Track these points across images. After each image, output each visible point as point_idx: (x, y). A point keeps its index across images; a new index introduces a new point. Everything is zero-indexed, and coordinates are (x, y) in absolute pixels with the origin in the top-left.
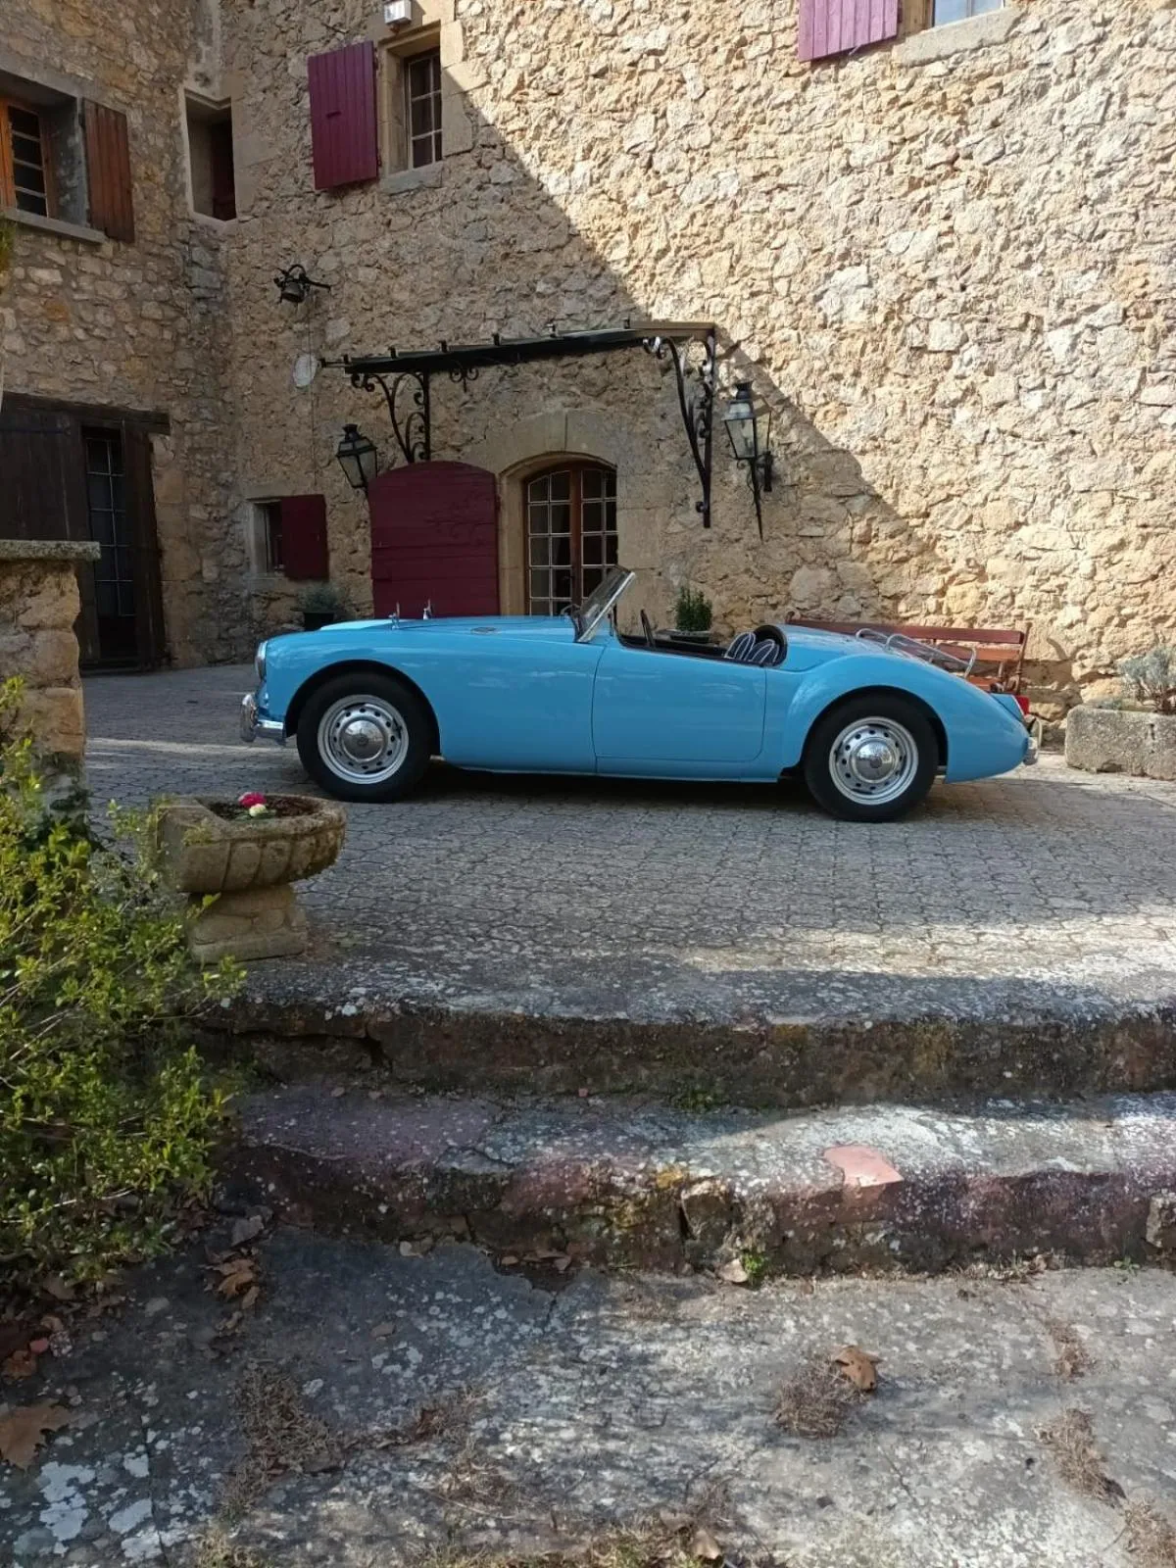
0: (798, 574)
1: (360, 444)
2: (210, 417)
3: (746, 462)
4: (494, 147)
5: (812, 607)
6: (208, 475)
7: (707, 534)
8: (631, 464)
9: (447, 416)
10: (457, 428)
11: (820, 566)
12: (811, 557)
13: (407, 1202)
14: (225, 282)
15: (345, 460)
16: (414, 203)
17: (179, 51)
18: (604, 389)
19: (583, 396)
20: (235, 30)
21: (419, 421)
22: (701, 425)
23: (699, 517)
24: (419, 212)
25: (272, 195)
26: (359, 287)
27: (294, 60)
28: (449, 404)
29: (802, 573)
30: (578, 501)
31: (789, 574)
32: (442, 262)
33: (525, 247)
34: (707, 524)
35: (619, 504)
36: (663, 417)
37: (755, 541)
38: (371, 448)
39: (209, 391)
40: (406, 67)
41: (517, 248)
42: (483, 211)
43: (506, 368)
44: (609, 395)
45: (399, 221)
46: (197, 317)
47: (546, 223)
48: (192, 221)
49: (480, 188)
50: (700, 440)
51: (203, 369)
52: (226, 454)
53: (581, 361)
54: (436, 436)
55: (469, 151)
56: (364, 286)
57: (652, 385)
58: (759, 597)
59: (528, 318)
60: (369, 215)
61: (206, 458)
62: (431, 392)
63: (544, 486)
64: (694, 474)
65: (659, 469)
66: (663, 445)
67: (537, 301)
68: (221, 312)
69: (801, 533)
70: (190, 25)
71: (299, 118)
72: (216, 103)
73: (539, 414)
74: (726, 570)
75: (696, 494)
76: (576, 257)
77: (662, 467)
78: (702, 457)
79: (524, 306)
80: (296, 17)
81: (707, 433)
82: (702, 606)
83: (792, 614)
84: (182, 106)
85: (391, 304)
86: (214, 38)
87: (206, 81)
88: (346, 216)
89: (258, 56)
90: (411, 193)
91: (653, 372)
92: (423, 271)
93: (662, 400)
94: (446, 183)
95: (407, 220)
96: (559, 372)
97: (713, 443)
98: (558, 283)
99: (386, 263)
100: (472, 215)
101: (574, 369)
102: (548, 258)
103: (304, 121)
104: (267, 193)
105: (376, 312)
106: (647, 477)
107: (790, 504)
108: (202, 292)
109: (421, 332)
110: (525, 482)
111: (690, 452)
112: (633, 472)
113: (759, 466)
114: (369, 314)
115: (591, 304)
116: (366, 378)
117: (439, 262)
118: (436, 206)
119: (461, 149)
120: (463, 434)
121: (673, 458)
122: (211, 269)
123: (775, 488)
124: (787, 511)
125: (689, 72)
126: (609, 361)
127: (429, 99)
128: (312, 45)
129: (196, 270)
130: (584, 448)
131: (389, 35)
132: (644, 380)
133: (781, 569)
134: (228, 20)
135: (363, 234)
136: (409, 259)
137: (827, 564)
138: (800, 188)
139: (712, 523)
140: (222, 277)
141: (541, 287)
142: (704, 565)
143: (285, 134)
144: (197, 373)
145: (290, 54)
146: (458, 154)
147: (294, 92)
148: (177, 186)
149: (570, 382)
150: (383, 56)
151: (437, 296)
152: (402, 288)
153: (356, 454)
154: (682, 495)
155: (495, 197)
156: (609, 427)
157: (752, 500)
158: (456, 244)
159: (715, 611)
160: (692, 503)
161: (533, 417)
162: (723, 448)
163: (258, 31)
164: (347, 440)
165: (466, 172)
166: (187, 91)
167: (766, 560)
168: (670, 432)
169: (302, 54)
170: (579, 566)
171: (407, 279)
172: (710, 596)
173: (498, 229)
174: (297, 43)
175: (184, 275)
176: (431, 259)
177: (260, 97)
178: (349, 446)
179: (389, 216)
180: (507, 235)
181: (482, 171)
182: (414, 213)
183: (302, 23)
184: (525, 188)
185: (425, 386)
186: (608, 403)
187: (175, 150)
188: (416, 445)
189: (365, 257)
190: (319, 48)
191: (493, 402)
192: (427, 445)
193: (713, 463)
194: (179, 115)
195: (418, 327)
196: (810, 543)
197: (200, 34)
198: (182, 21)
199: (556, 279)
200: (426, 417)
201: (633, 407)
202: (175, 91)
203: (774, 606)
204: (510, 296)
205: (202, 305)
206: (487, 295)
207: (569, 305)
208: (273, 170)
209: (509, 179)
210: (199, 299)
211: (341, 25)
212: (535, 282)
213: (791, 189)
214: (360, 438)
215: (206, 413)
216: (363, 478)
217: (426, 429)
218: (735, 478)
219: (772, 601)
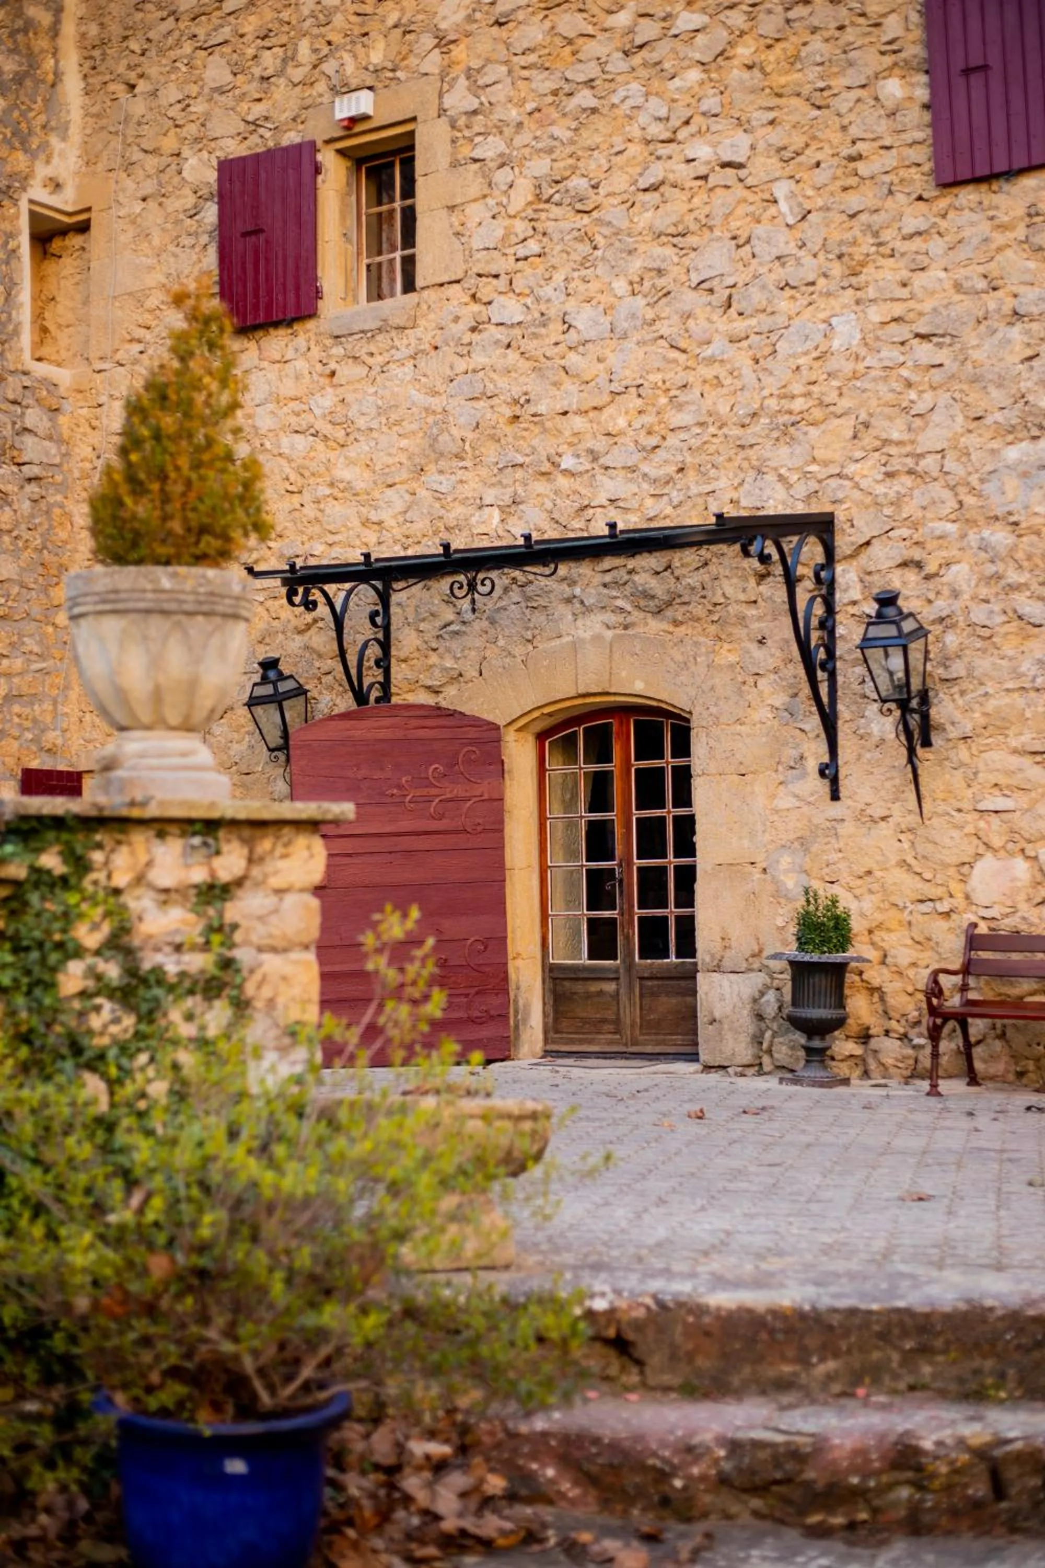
0: (979, 866)
1: (284, 687)
2: (36, 649)
3: (893, 706)
4: (496, 276)
5: (1007, 915)
6: (29, 736)
7: (836, 810)
8: (713, 710)
9: (418, 642)
10: (434, 659)
11: (1011, 854)
12: (997, 842)
13: (703, 1478)
14: (67, 455)
15: (259, 710)
16: (373, 348)
17: (26, 151)
18: (669, 604)
19: (636, 613)
20: (104, 122)
21: (374, 651)
22: (822, 654)
23: (823, 787)
24: (379, 359)
25: (148, 336)
26: (283, 462)
27: (193, 161)
28: (422, 626)
29: (986, 865)
30: (628, 765)
31: (965, 866)
32: (415, 426)
33: (542, 408)
34: (835, 796)
35: (696, 769)
36: (761, 642)
37: (914, 819)
38: (300, 691)
39: (36, 611)
40: (359, 170)
41: (532, 409)
42: (479, 359)
43: (517, 573)
44: (678, 612)
45: (347, 371)
46: (26, 505)
47: (577, 376)
48: (25, 373)
49: (473, 330)
50: (821, 675)
51: (29, 580)
52: (55, 703)
53: (631, 563)
54: (398, 673)
55: (458, 282)
56: (290, 460)
57: (742, 597)
58: (921, 901)
59: (549, 505)
60: (301, 365)
61: (27, 710)
62: (394, 609)
63: (570, 741)
64: (814, 723)
65: (756, 716)
66: (762, 682)
67: (563, 482)
68: (59, 498)
69: (981, 806)
70: (42, 118)
71: (196, 234)
72: (69, 214)
73: (566, 639)
74: (869, 864)
75: (817, 752)
76: (622, 422)
77: (765, 713)
78: (825, 699)
79: (540, 486)
80: (198, 107)
81: (829, 666)
82: (837, 918)
83: (975, 925)
84: (24, 223)
85: (332, 485)
86: (70, 132)
87: (57, 186)
88: (265, 364)
89: (137, 155)
90: (369, 335)
91: (745, 579)
92: (383, 440)
93: (760, 619)
94: (422, 322)
95: (361, 371)
96: (598, 579)
97: (840, 679)
98: (594, 456)
99: (326, 429)
100: (461, 365)
101: (622, 575)
102: (578, 422)
103: (204, 239)
104: (140, 333)
105: (307, 497)
106: (738, 728)
107: (962, 764)
108: (35, 470)
109: (379, 523)
110: (541, 737)
111: (806, 690)
112: (717, 723)
113: (913, 711)
114: (296, 499)
115: (645, 486)
116: (307, 592)
117: (408, 427)
118: (405, 352)
119: (446, 279)
120: (446, 669)
121: (780, 700)
122: (50, 438)
123: (936, 739)
124: (959, 774)
125: (781, 190)
126: (676, 563)
127: (392, 212)
128: (222, 143)
129: (29, 440)
130: (639, 687)
131: (340, 133)
132: (729, 591)
133: (955, 860)
134: (94, 110)
135: (288, 388)
136: (361, 422)
137: (1023, 850)
138: (948, 340)
139: (843, 793)
140: (63, 449)
141: (567, 462)
142: (835, 856)
143: (175, 256)
144: (23, 586)
145: (186, 152)
146: (442, 285)
147: (191, 200)
148: (11, 327)
149: (614, 593)
150: (328, 158)
151: (405, 475)
152: (351, 463)
153: (277, 700)
154: (795, 753)
155: (497, 342)
156: (679, 658)
157: (904, 760)
158: (436, 403)
159: (857, 925)
160: (812, 765)
161: (557, 642)
162: (856, 687)
163: (139, 124)
164: (265, 680)
165: (453, 307)
166: (32, 202)
167: (930, 847)
168: (771, 663)
169: (205, 154)
170: (630, 863)
171: (361, 449)
172: (847, 902)
173: (503, 382)
174: (197, 140)
175: (12, 447)
176: (398, 423)
177: (138, 207)
178: (268, 690)
179: (333, 366)
180: (516, 392)
181: (476, 308)
182: (370, 361)
183: (208, 115)
184: (543, 331)
185: (384, 599)
186: (676, 623)
187: (11, 279)
188: (371, 686)
189: (293, 420)
190: (234, 149)
191: (493, 622)
192: (386, 686)
193: (840, 707)
194: (19, 233)
195: (374, 517)
196: (995, 820)
197: (52, 129)
198: (32, 114)
199: (591, 451)
200: (385, 645)
201: (713, 629)
202: (15, 203)
203: (947, 915)
204: (519, 474)
205: (32, 488)
206: (484, 472)
207: (609, 486)
208: (152, 302)
209: (520, 319)
210: (30, 480)
211: (266, 118)
212: (560, 455)
213: (935, 340)
214: (282, 677)
215: (31, 644)
216: (285, 735)
217: (384, 662)
218: (875, 728)
219: (943, 907)
